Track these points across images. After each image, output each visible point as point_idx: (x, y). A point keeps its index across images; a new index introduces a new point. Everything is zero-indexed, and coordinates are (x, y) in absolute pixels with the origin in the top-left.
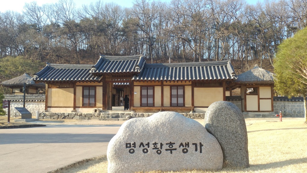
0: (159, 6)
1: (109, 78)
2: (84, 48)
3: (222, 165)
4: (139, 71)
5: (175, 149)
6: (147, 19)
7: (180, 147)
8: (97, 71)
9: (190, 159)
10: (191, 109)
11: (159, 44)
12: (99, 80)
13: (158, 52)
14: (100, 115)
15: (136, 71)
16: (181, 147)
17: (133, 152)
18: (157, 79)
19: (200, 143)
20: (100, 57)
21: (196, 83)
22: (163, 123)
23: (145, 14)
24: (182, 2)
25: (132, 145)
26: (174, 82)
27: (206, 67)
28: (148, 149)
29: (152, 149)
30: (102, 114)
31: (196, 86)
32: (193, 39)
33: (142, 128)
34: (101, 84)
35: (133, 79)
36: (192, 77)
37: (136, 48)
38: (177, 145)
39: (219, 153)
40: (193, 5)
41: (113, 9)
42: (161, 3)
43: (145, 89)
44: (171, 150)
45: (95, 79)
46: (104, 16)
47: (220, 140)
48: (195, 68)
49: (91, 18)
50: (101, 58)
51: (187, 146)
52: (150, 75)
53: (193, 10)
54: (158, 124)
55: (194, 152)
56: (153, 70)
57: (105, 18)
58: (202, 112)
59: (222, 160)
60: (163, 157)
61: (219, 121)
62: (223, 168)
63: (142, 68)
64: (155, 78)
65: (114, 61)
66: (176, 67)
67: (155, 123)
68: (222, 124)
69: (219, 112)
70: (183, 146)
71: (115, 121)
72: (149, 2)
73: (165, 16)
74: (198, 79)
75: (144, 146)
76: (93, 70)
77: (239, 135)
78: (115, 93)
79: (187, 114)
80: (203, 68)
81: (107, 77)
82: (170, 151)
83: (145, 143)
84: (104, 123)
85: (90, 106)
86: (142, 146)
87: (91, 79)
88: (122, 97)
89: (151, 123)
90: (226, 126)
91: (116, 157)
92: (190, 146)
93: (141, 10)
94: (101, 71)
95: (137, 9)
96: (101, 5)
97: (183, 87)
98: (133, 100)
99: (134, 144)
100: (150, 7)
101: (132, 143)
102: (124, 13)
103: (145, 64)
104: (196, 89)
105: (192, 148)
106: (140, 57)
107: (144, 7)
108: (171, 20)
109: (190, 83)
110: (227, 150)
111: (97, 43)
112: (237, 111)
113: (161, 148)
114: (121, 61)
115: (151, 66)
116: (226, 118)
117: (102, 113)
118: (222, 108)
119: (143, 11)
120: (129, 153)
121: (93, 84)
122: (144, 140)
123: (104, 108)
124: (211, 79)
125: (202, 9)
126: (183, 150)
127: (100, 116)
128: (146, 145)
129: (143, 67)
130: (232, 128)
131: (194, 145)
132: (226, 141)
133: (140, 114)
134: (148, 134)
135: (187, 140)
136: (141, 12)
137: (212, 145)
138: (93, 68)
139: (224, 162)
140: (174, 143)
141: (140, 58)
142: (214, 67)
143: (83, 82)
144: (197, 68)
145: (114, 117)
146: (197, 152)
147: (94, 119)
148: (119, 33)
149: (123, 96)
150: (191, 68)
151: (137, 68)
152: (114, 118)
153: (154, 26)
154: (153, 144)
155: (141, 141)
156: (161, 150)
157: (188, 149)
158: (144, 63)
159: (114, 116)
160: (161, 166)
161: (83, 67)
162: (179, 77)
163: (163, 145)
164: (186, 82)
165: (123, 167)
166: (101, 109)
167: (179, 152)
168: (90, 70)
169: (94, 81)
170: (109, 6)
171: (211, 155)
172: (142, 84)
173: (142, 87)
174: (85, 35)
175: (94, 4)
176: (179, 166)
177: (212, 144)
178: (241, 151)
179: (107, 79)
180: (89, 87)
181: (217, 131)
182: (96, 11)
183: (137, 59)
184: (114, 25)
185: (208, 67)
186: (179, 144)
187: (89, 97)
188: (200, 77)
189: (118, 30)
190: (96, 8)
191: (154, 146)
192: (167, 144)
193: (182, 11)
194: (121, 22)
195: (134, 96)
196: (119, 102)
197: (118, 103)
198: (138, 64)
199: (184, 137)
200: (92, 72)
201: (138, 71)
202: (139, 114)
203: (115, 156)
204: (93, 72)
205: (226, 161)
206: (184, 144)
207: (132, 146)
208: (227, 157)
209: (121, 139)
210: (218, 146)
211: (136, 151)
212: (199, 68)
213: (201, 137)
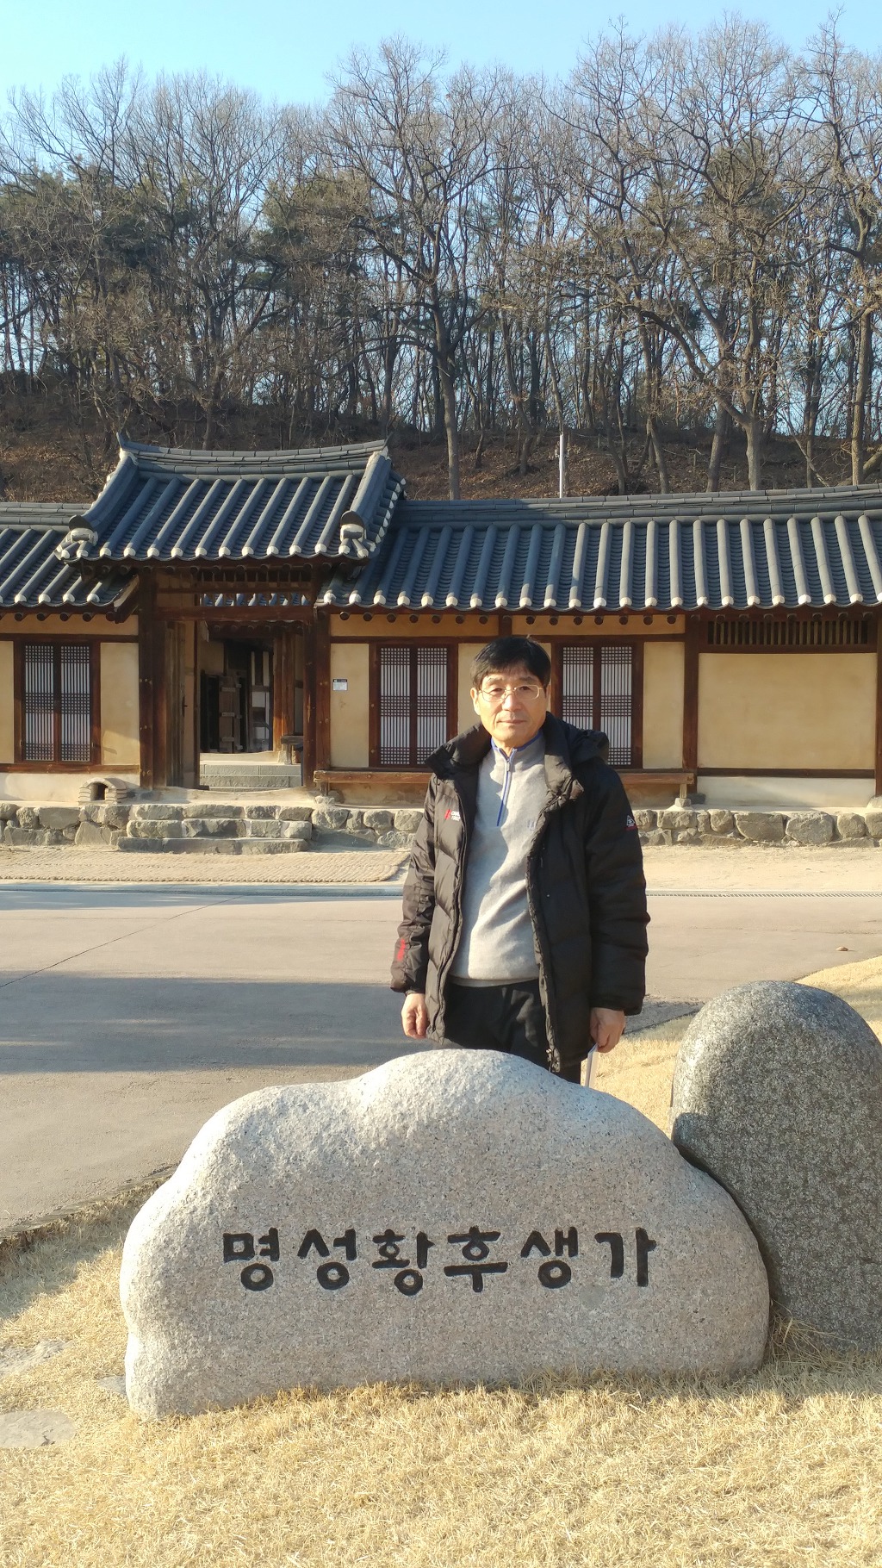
0: (496, 103)
1: (181, 590)
2: (22, 365)
3: (760, 1347)
4: (361, 553)
5: (501, 1267)
6: (419, 182)
7: (525, 1252)
8: (102, 552)
9: (584, 1316)
10: (678, 785)
11: (499, 337)
12: (118, 604)
13: (490, 388)
14: (123, 815)
15: (342, 549)
16: (535, 1252)
17: (263, 1281)
18: (474, 603)
19: (641, 1234)
20: (122, 454)
21: (711, 623)
22: (431, 1121)
23: (406, 153)
24: (648, 77)
25: (258, 1247)
26: (578, 621)
27: (780, 526)
28: (350, 1265)
29: (368, 1266)
30: (141, 813)
31: (711, 641)
32: (709, 313)
33: (316, 1150)
34: (131, 626)
35: (327, 598)
36: (687, 591)
37: (350, 366)
38: (511, 1243)
39: (744, 1280)
40: (717, 93)
41: (207, 115)
42: (510, 79)
43: (401, 663)
44: (477, 1275)
45: (89, 598)
46: (151, 161)
47: (752, 1205)
48: (709, 528)
49: (69, 176)
50: (129, 461)
51: (566, 1247)
52: (432, 580)
53: (717, 127)
54: (405, 1127)
55: (604, 1278)
56: (452, 543)
57: (152, 178)
58: (743, 804)
59: (762, 1319)
60: (432, 1309)
61: (749, 1100)
62: (766, 1358)
63: (382, 532)
64: (463, 598)
65: (205, 485)
66: (590, 522)
67: (391, 1123)
68: (767, 1122)
69: (752, 1051)
70: (545, 1250)
71: (217, 856)
72: (434, 74)
73: (536, 167)
74: (726, 601)
75: (323, 1251)
76: (75, 539)
77: (861, 1179)
78: (217, 665)
79: (655, 816)
80: (756, 527)
81: (163, 581)
82: (468, 1278)
83: (330, 1233)
84: (153, 874)
85: (62, 759)
86: (313, 1247)
87: (65, 598)
88: (265, 689)
89: (366, 1120)
90: (790, 1129)
91: (172, 1310)
92: (583, 1247)
93: (384, 123)
94: (127, 552)
95: (360, 116)
96: (127, 89)
97: (634, 647)
98: (326, 728)
99: (272, 1238)
100: (442, 104)
101: (257, 1234)
102: (278, 142)
103: (397, 503)
104: (709, 663)
105: (591, 1259)
106: (367, 455)
107: (401, 107)
108: (573, 194)
109: (679, 626)
110: (791, 1265)
111: (103, 335)
112: (852, 1045)
113: (422, 1261)
114: (249, 485)
115: (435, 518)
116: (792, 1085)
117: (136, 808)
118: (772, 1031)
119: (398, 129)
120: (241, 1288)
121: (77, 626)
122: (325, 1217)
123: (150, 773)
124: (805, 605)
125: (769, 124)
126: (544, 1270)
127: (126, 822)
128: (338, 1242)
129: (386, 523)
130: (823, 1141)
131: (607, 1245)
132: (789, 1214)
133: (369, 812)
134: (348, 1187)
135: (567, 1216)
136: (386, 135)
137: (705, 1243)
138: (74, 532)
139: (772, 1324)
140: (494, 1236)
141: (372, 461)
142: (827, 525)
143: (19, 618)
144: (720, 528)
145: (211, 830)
146: (618, 1282)
147: (88, 842)
148: (243, 269)
149: (266, 682)
150: (685, 528)
151: (347, 534)
152: (214, 835)
153: (468, 224)
154: (377, 1239)
155: (311, 1224)
156: (422, 1272)
157: (574, 1264)
158: (395, 496)
159: (212, 823)
160: (419, 1359)
161: (17, 519)
162: (611, 593)
163: (431, 1244)
164: (648, 621)
165: (208, 1363)
166: (134, 780)
167: (523, 1282)
168: (57, 537)
169: (89, 611)
170: (178, 101)
171: (698, 1295)
172: (379, 628)
173: (378, 646)
174: (32, 284)
175: (86, 88)
176: (521, 1358)
177: (708, 1234)
178: (868, 1267)
179: (163, 600)
180: (57, 647)
181: (736, 1158)
182: (98, 129)
183: (350, 468)
184: (212, 221)
185: (791, 526)
186: (523, 1238)
187: (58, 702)
188: (738, 590)
189: (238, 249)
190: (99, 114)
191: (383, 1251)
192: (453, 1239)
193: (644, 134)
194: (258, 199)
195: (335, 702)
196: (242, 722)
197: (238, 731)
198: (354, 507)
199: (550, 1199)
200: (73, 552)
201: (353, 549)
202: (361, 815)
203: (166, 1301)
204: (79, 554)
205: (786, 1321)
206: (550, 1239)
207: (258, 1251)
208: (788, 1299)
209: (195, 1209)
210: (740, 1245)
211: (279, 1279)
212: (732, 527)
213: (645, 1200)
